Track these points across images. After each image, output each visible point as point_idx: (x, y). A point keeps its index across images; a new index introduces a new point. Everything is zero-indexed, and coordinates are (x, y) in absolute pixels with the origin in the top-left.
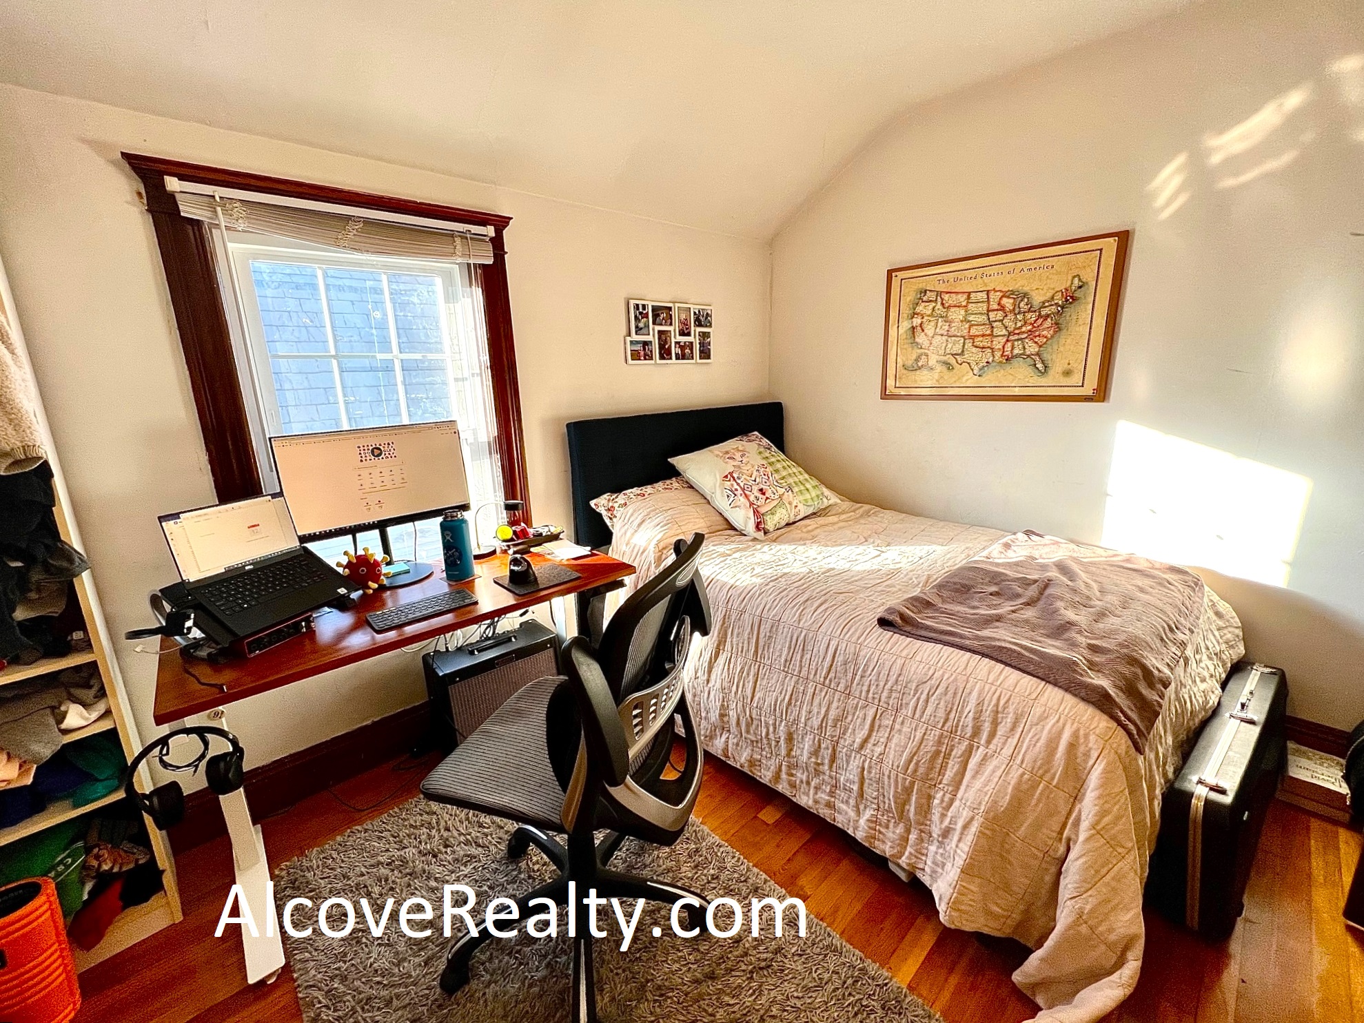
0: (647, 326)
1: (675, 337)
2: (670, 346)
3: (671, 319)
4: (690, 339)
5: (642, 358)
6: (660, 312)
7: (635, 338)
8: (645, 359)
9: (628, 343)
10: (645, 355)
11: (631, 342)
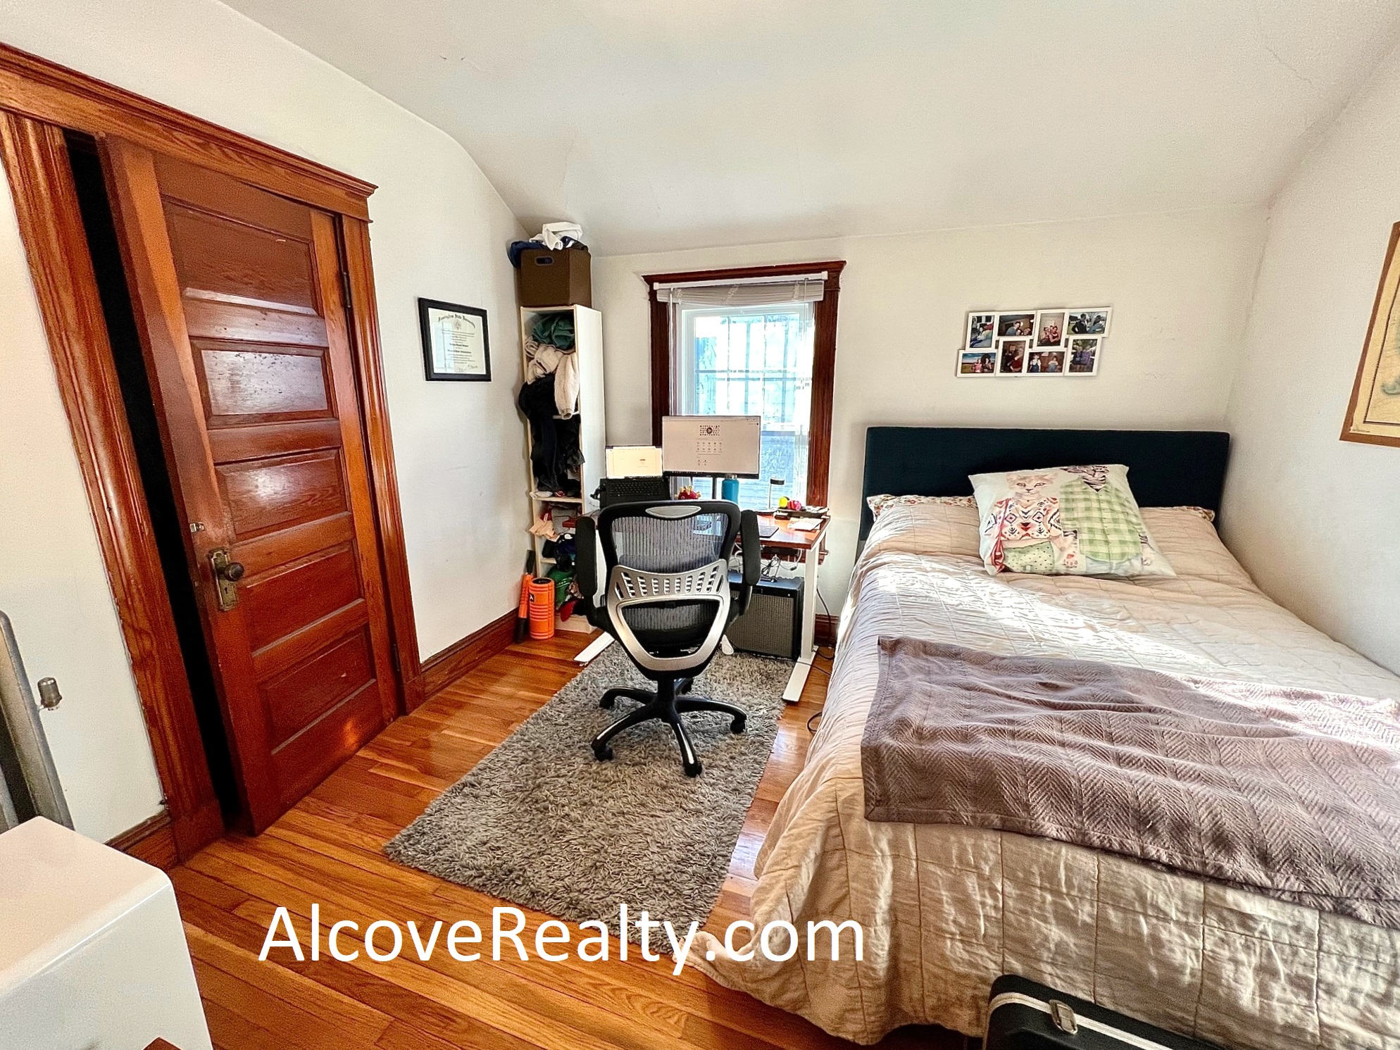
0: (989, 338)
1: (1031, 347)
2: (1022, 359)
3: (1031, 328)
4: (1061, 348)
5: (978, 371)
6: (1014, 322)
7: (969, 350)
8: (983, 372)
9: (961, 356)
10: (983, 367)
11: (965, 355)
